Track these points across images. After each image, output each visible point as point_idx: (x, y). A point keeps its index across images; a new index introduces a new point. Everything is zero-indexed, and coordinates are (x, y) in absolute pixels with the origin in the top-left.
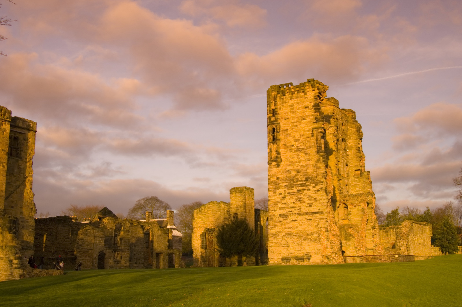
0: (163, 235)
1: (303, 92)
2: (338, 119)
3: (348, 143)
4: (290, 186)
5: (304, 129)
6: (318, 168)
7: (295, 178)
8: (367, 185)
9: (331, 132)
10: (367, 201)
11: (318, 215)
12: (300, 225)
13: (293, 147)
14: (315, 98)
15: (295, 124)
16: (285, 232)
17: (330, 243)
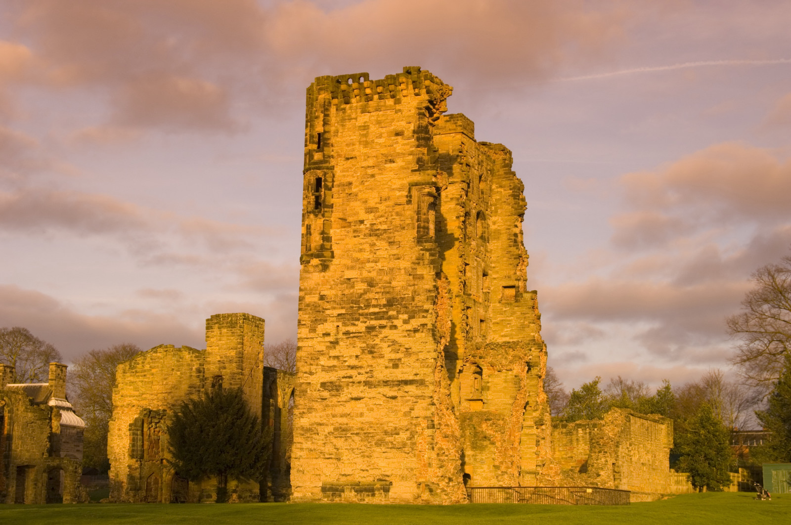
0: (37, 422)
1: (393, 97)
2: (471, 165)
3: (490, 222)
4: (350, 317)
5: (389, 183)
6: (419, 278)
7: (363, 299)
8: (530, 323)
9: (453, 194)
10: (527, 359)
11: (411, 389)
12: (368, 410)
13: (362, 226)
14: (420, 114)
15: (370, 171)
16: (333, 424)
17: (438, 455)
